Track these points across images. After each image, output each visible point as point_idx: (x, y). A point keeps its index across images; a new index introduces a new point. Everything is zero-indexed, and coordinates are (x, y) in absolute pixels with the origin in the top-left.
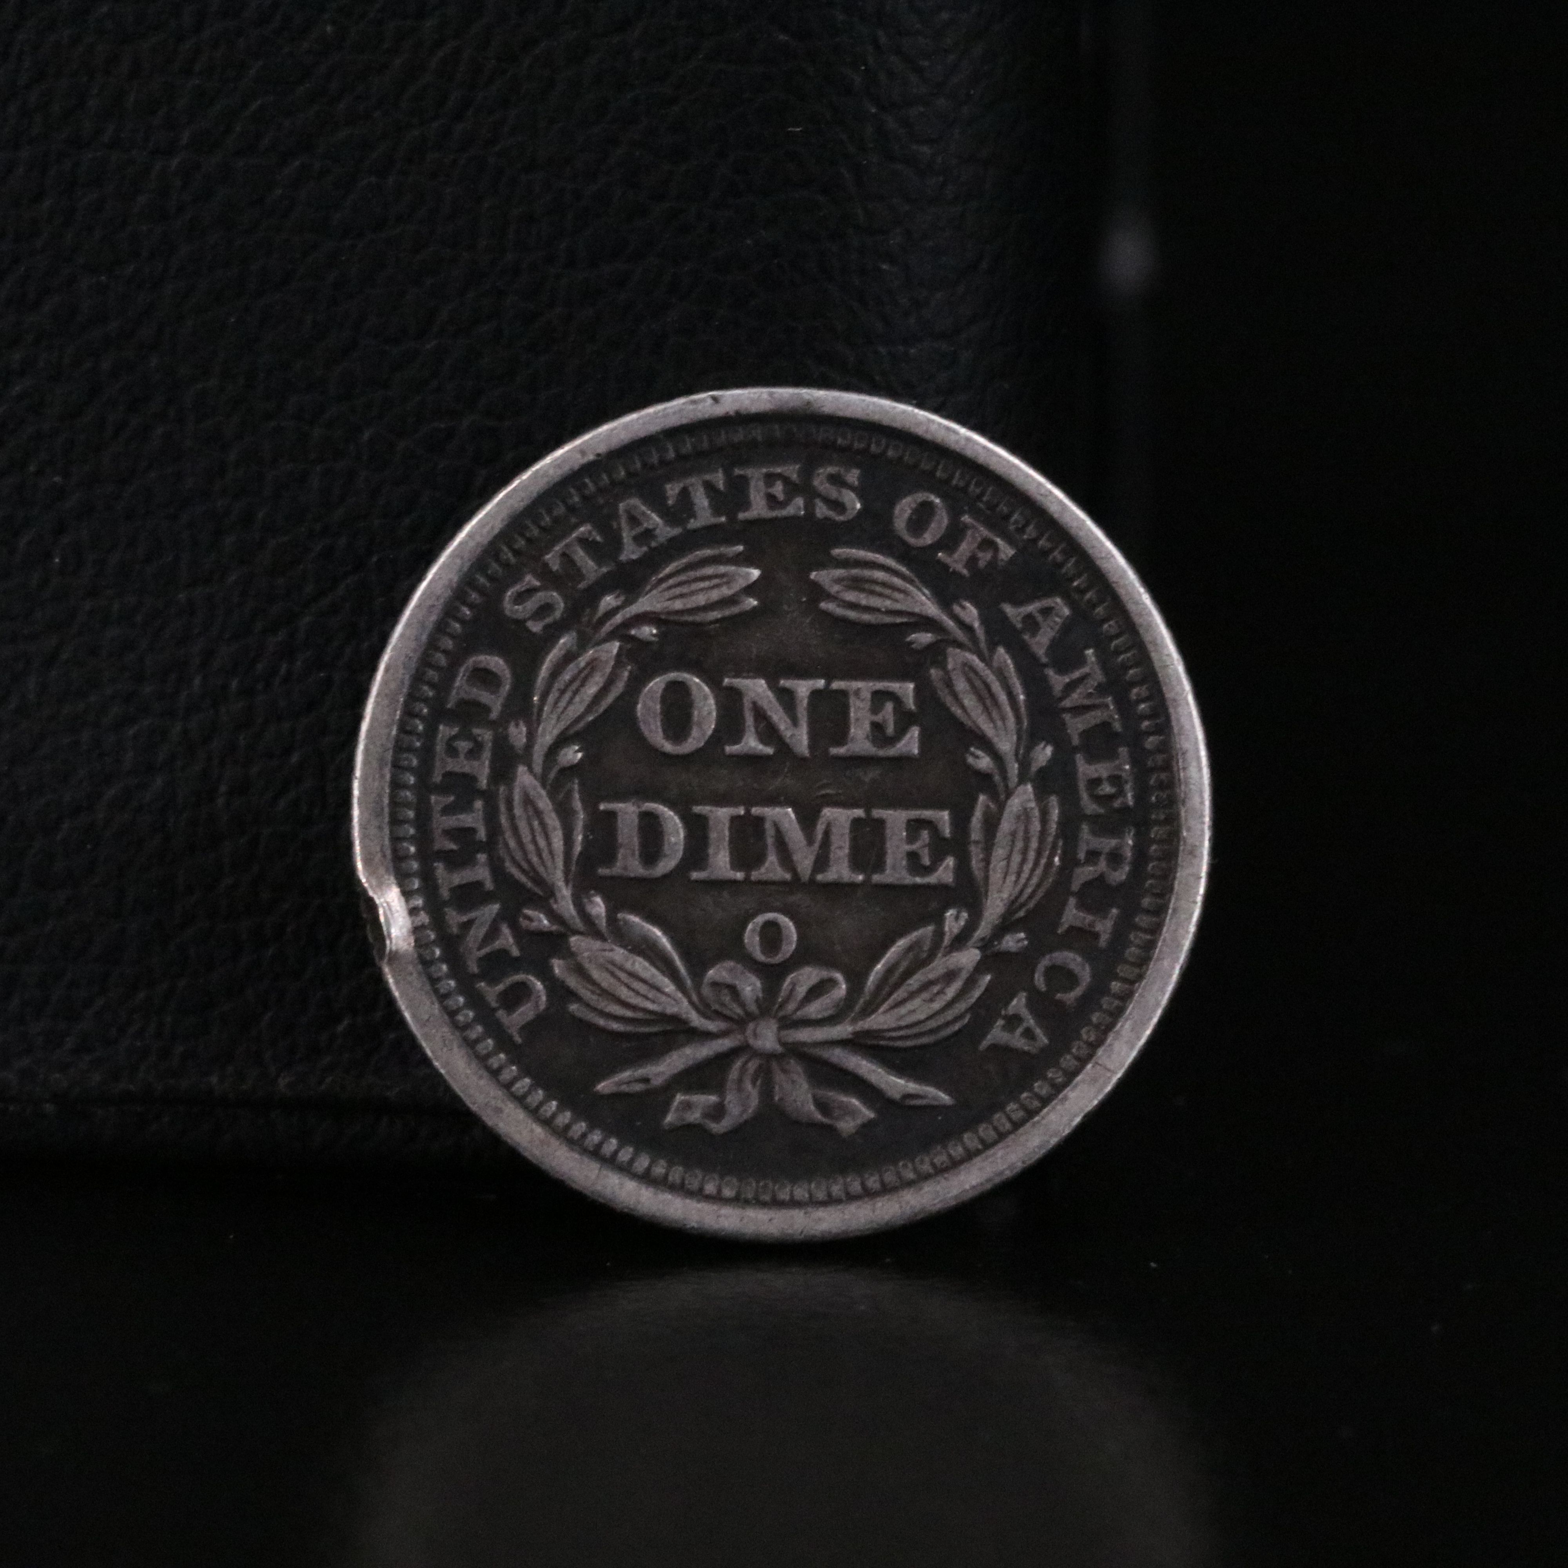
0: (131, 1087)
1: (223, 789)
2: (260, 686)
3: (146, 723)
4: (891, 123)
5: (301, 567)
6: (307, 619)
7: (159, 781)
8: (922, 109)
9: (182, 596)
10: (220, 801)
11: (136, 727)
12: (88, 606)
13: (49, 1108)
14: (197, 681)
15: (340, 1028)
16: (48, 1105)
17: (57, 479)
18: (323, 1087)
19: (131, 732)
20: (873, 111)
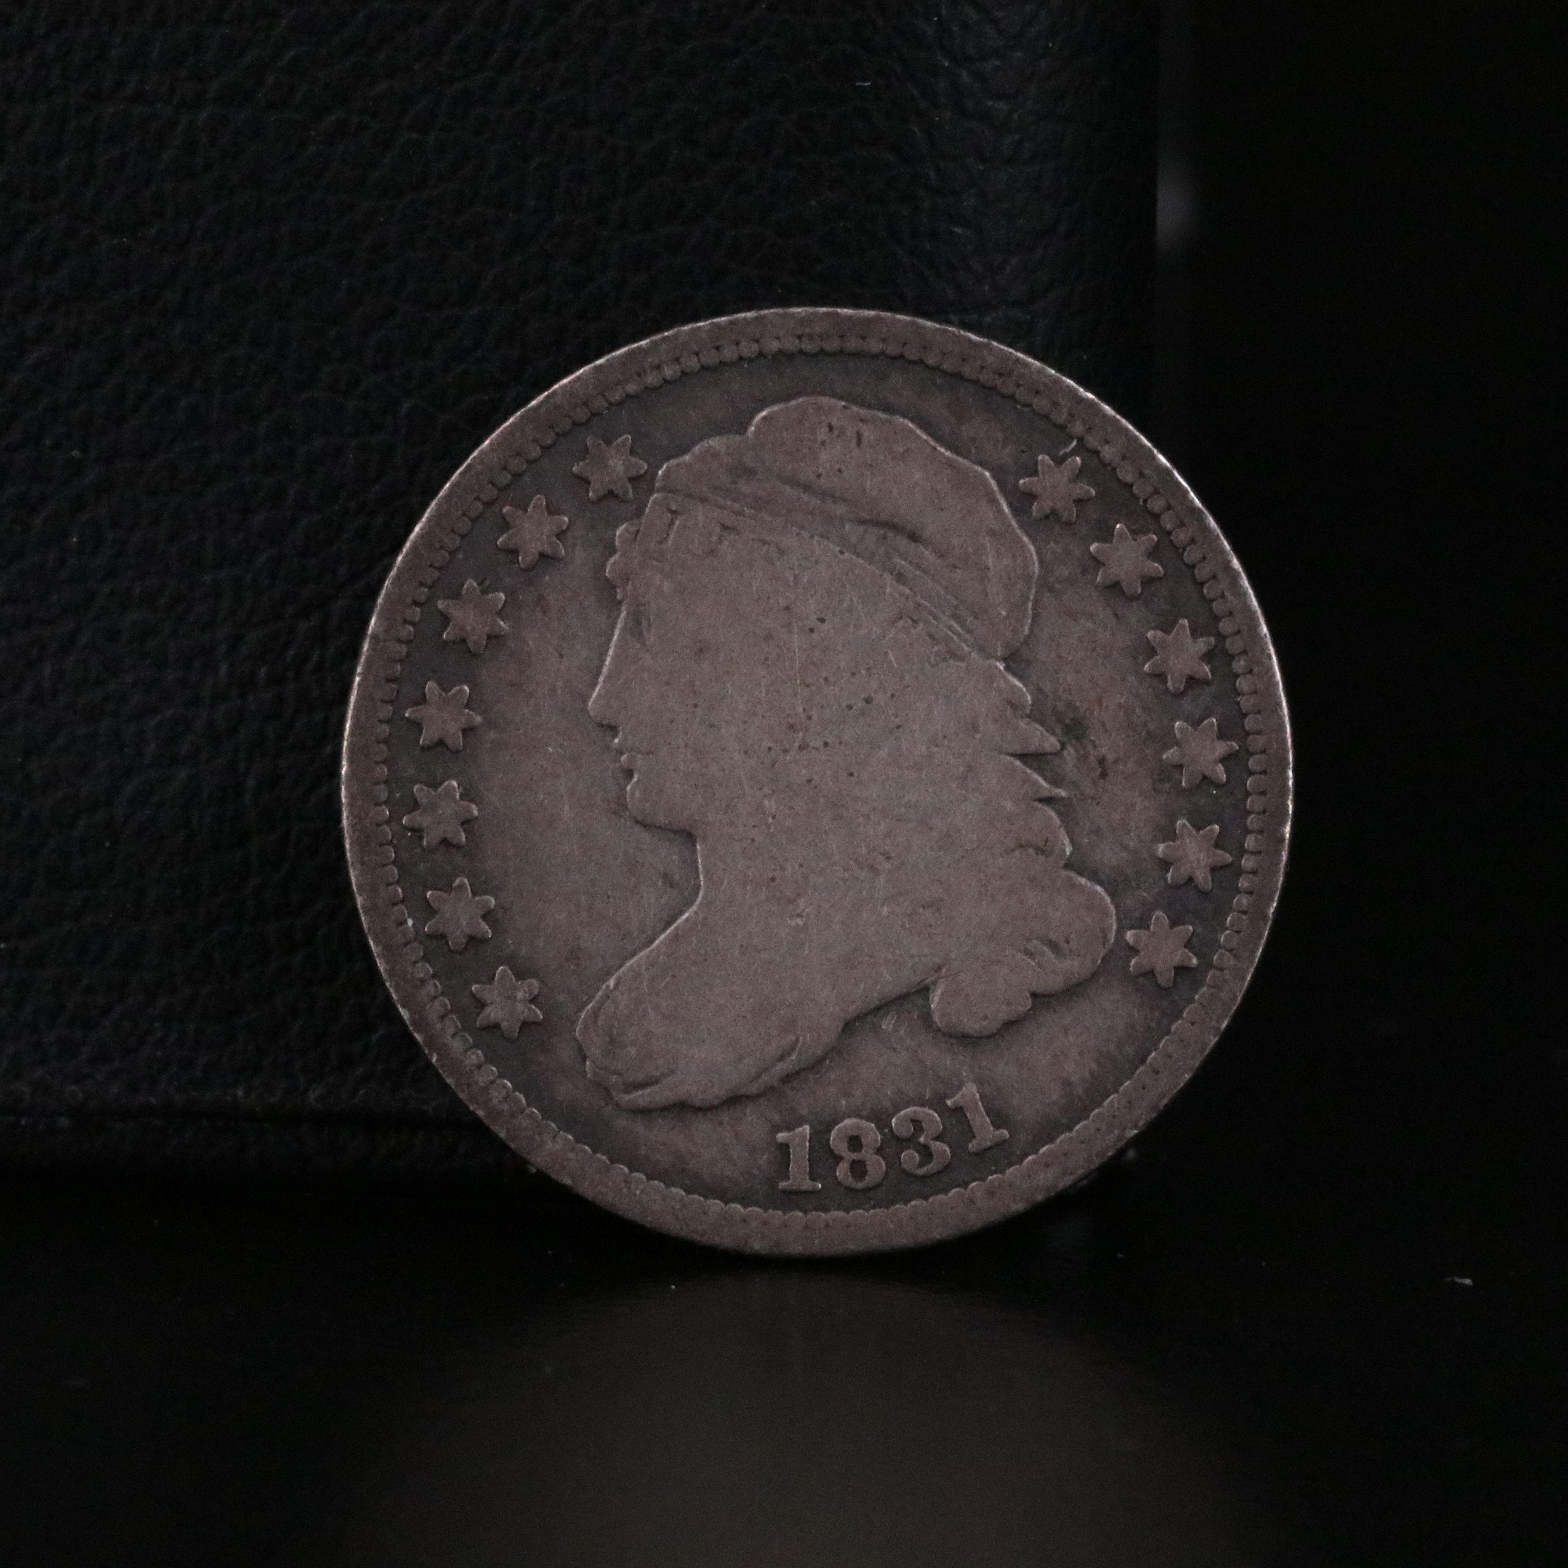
0: (153, 1100)
1: (251, 783)
2: (290, 675)
3: (169, 713)
4: (965, 77)
5: (335, 547)
6: (340, 603)
7: (183, 775)
8: (997, 63)
9: (207, 579)
10: (248, 797)
11: (160, 717)
12: (107, 589)
13: (64, 1122)
14: (224, 669)
15: (375, 1037)
16: (63, 1119)
17: (75, 453)
18: (356, 1101)
19: (153, 723)
20: (947, 64)
